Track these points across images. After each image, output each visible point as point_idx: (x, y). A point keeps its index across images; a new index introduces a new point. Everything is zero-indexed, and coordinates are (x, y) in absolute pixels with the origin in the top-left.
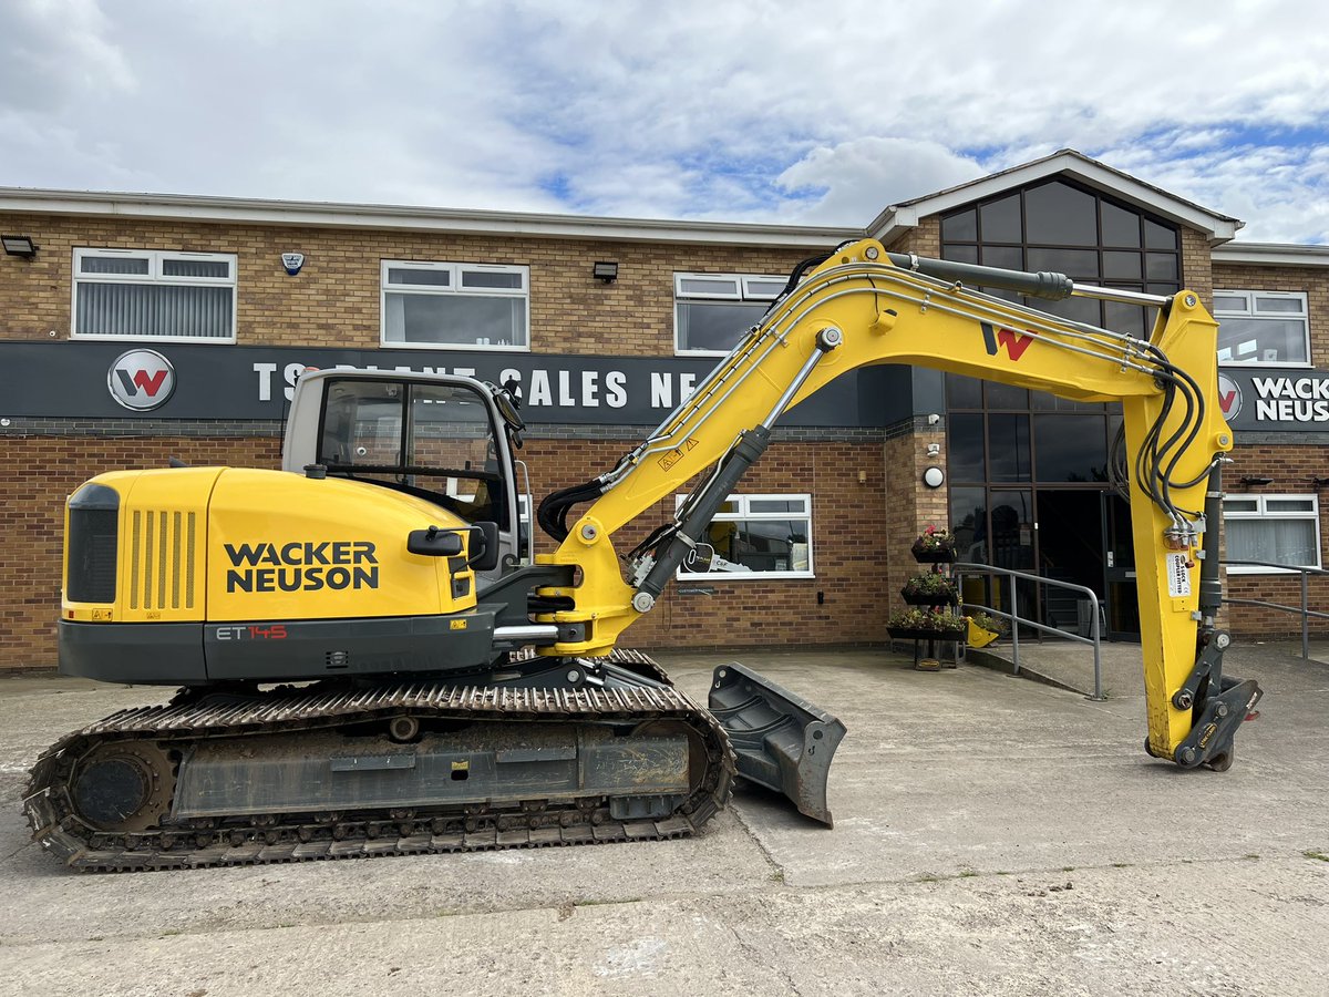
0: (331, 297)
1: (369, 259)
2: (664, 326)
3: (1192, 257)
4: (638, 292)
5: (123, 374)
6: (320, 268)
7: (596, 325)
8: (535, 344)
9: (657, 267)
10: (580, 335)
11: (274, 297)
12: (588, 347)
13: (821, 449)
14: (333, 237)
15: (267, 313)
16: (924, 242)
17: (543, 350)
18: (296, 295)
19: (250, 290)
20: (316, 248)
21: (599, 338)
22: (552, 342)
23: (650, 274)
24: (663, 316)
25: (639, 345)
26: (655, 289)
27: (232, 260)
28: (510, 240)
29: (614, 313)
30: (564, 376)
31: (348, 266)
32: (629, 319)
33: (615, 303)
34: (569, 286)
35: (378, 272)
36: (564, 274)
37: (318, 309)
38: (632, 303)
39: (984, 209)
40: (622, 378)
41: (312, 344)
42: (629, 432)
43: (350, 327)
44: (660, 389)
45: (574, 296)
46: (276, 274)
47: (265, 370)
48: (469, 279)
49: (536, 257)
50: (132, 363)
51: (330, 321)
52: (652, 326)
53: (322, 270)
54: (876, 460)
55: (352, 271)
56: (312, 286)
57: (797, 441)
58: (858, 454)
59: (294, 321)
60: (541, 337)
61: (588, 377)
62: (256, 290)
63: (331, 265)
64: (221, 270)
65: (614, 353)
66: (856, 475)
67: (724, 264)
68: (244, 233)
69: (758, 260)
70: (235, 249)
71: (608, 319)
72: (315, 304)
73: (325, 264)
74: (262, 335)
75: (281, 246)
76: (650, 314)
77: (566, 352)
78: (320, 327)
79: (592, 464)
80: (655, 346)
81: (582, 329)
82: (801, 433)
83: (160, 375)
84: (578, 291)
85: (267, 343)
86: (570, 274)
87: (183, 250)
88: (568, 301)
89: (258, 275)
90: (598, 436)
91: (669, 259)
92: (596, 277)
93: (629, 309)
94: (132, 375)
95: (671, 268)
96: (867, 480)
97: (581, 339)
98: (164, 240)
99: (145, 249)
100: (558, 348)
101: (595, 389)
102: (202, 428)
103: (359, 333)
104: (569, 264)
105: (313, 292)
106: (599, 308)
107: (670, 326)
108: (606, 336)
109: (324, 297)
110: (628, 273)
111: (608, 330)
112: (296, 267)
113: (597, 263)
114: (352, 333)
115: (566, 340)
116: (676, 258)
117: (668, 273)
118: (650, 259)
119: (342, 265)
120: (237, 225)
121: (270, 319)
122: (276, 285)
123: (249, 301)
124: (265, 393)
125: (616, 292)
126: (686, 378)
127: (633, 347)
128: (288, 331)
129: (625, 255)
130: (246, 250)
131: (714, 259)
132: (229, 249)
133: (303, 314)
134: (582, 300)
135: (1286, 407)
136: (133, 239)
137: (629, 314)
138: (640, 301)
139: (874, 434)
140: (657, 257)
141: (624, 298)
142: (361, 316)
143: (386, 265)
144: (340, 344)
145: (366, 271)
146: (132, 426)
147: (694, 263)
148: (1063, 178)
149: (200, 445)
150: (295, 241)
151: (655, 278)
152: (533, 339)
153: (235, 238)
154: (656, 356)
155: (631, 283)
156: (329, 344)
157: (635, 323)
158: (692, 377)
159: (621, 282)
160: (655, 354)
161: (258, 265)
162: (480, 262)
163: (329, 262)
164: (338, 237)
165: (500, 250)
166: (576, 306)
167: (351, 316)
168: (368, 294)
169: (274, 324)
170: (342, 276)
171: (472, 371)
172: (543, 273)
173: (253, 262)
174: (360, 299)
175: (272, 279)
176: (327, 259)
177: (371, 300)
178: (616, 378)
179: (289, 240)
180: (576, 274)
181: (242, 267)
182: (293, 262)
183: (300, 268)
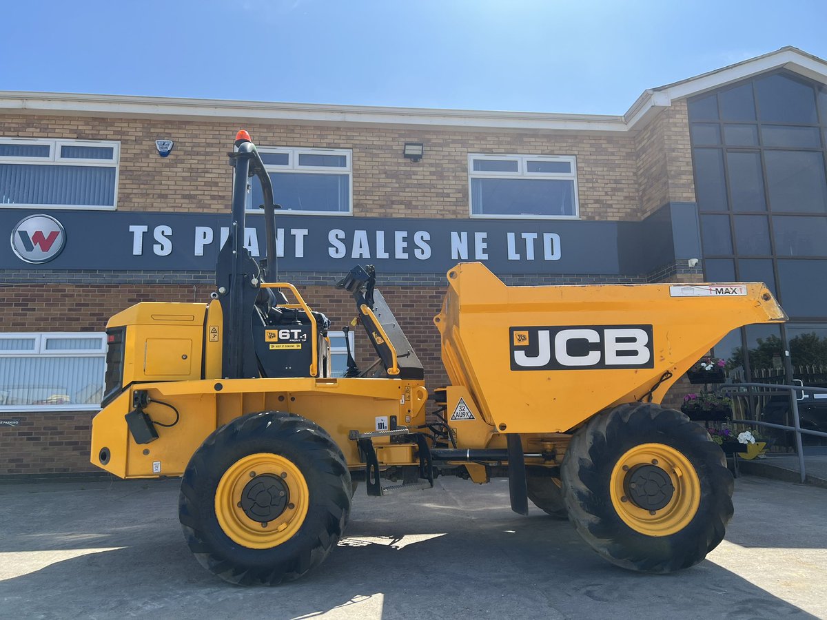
0: (194, 173)
1: (225, 144)
2: (460, 195)
4: (439, 169)
5: (24, 235)
6: (185, 152)
7: (406, 195)
8: (356, 210)
9: (454, 149)
10: (393, 203)
11: (148, 174)
12: (399, 212)
14: (197, 128)
15: (142, 186)
16: (675, 120)
17: (363, 214)
18: (166, 172)
19: (129, 168)
20: (183, 135)
21: (408, 205)
22: (371, 209)
23: (449, 155)
24: (460, 187)
25: (440, 210)
26: (453, 166)
27: (116, 146)
28: (337, 128)
29: (420, 185)
30: (380, 235)
31: (208, 150)
32: (433, 190)
33: (421, 177)
34: (384, 164)
36: (380, 156)
37: (183, 183)
38: (435, 177)
39: (723, 97)
40: (427, 236)
41: (177, 210)
42: (433, 279)
43: (209, 197)
44: (458, 244)
45: (388, 173)
46: (151, 156)
47: (138, 231)
48: (304, 159)
49: (357, 142)
50: (31, 226)
51: (192, 193)
52: (451, 195)
53: (187, 153)
55: (211, 154)
56: (179, 165)
59: (163, 192)
60: (362, 204)
61: (400, 235)
62: (133, 168)
63: (195, 149)
64: (107, 153)
65: (421, 217)
67: (508, 147)
68: (126, 125)
69: (535, 144)
70: (119, 137)
71: (416, 190)
72: (181, 179)
73: (190, 149)
74: (137, 204)
75: (155, 135)
76: (450, 186)
77: (382, 216)
78: (184, 197)
79: (404, 306)
80: (453, 211)
81: (394, 198)
83: (53, 235)
84: (391, 168)
85: (142, 210)
86: (385, 155)
87: (77, 138)
88: (384, 176)
89: (136, 157)
90: (408, 283)
91: (464, 143)
92: (407, 156)
93: (432, 182)
94: (31, 235)
95: (465, 150)
97: (394, 206)
98: (62, 131)
99: (48, 137)
100: (375, 214)
101: (405, 244)
102: (86, 278)
103: (215, 202)
104: (384, 147)
105: (180, 170)
106: (408, 181)
107: (466, 195)
108: (414, 203)
109: (188, 174)
110: (432, 154)
111: (416, 199)
112: (167, 150)
113: (406, 144)
114: (210, 202)
115: (381, 206)
116: (470, 142)
117: (463, 154)
118: (449, 143)
119: (203, 149)
120: (122, 118)
121: (144, 191)
122: (150, 165)
123: (129, 177)
124: (137, 249)
125: (421, 169)
126: (479, 236)
127: (435, 212)
128: (159, 200)
130: (127, 138)
131: (500, 143)
132: (114, 137)
133: (171, 187)
134: (394, 175)
136: (38, 130)
137: (433, 186)
138: (441, 176)
139: (638, 281)
140: (454, 142)
141: (428, 173)
142: (217, 189)
144: (200, 210)
145: (223, 154)
146: (28, 275)
147: (484, 146)
149: (84, 291)
150: (167, 131)
151: (453, 158)
152: (355, 206)
153: (120, 129)
154: (455, 219)
155: (433, 161)
156: (191, 210)
157: (437, 193)
158: (485, 235)
159: (425, 161)
160: (454, 217)
161: (136, 149)
162: (313, 147)
163: (192, 147)
164: (201, 127)
165: (329, 137)
166: (390, 180)
167: (209, 188)
168: (224, 171)
169: (148, 195)
170: (203, 158)
171: (305, 232)
172: (364, 155)
173: (133, 147)
174: (217, 175)
175: (148, 160)
176: (191, 144)
177: (226, 176)
178: (422, 237)
179: (162, 130)
180: (390, 156)
181: (124, 150)
182: (165, 146)
183: (169, 151)
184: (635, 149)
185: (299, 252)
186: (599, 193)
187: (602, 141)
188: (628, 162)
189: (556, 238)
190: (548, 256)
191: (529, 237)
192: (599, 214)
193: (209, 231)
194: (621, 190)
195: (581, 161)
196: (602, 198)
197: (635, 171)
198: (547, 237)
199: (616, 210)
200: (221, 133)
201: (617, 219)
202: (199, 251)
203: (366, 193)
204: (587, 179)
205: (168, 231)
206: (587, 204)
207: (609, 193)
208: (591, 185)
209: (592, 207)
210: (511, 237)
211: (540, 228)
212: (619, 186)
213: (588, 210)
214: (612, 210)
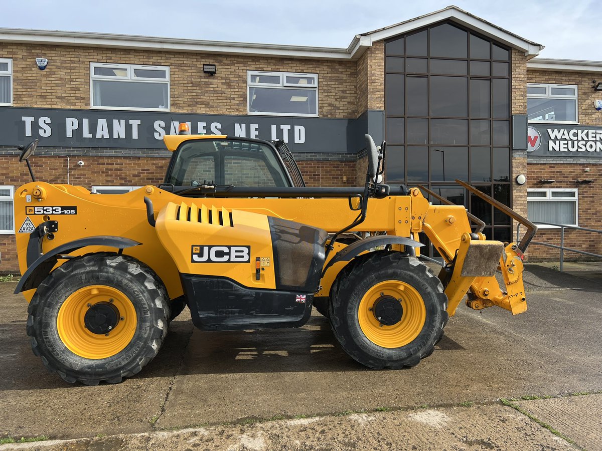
0: (63, 82)
1: (83, 62)
2: (242, 99)
3: (517, 65)
4: (228, 81)
7: (205, 98)
8: (173, 108)
9: (238, 68)
10: (197, 103)
11: (33, 81)
12: (201, 110)
13: (324, 165)
14: (63, 50)
15: (29, 90)
16: (376, 55)
17: (177, 111)
18: (44, 80)
19: (19, 78)
20: (54, 55)
21: (207, 105)
22: (182, 107)
23: (235, 72)
24: (241, 93)
25: (228, 109)
26: (237, 79)
27: (9, 62)
28: (159, 52)
29: (215, 92)
30: (188, 125)
31: (72, 65)
32: (223, 95)
33: (216, 86)
34: (191, 77)
35: (89, 69)
36: (188, 71)
37: (56, 88)
38: (225, 87)
39: (408, 38)
40: (219, 126)
41: (54, 107)
43: (74, 98)
45: (194, 83)
46: (33, 69)
47: (28, 120)
49: (173, 62)
51: (63, 95)
52: (236, 99)
53: (58, 67)
54: (352, 170)
55: (74, 68)
56: (53, 76)
57: (311, 160)
58: (343, 167)
59: (43, 94)
60: (176, 104)
61: (201, 125)
62: (22, 78)
63: (63, 65)
64: (4, 66)
65: (216, 113)
66: (342, 178)
67: (274, 67)
68: (15, 47)
69: (292, 65)
70: (11, 56)
71: (212, 95)
72: (55, 85)
73: (59, 64)
74: (26, 103)
75: (35, 54)
76: (235, 92)
77: (190, 112)
78: (58, 97)
80: (237, 109)
81: (198, 100)
82: (314, 156)
84: (196, 80)
85: (29, 106)
86: (191, 71)
88: (191, 85)
89: (23, 70)
91: (244, 64)
92: (205, 72)
93: (223, 90)
95: (245, 68)
96: (347, 181)
97: (198, 105)
100: (185, 110)
101: (205, 131)
103: (78, 101)
104: (191, 65)
106: (207, 89)
107: (245, 99)
108: (211, 104)
109: (59, 82)
110: (222, 71)
111: (212, 101)
112: (43, 66)
113: (204, 65)
114: (75, 101)
115: (189, 105)
116: (249, 63)
117: (244, 71)
118: (235, 63)
119: (68, 65)
120: (12, 43)
121: (30, 93)
122: (34, 75)
123: (19, 84)
124: (28, 132)
125: (216, 80)
126: (253, 127)
127: (225, 110)
128: (41, 100)
129: (221, 61)
130: (17, 56)
131: (269, 64)
132: (7, 56)
133: (48, 91)
134: (197, 85)
135: (564, 144)
137: (223, 93)
138: (229, 86)
139: (352, 157)
140: (238, 62)
141: (221, 84)
142: (79, 92)
143: (93, 65)
144: (68, 107)
145: (82, 68)
147: (258, 66)
148: (450, 21)
150: (43, 52)
151: (237, 74)
152: (172, 105)
153: (11, 50)
154: (238, 115)
155: (224, 76)
156: (63, 107)
157: (226, 97)
158: (257, 126)
159: (218, 75)
160: (237, 113)
161: (23, 64)
162: (143, 64)
163: (62, 63)
164: (66, 50)
165: (154, 58)
166: (195, 88)
167: (74, 92)
168: (83, 80)
169: (33, 96)
170: (69, 71)
171: (139, 122)
172: (177, 70)
173: (21, 63)
174: (79, 83)
175: (31, 72)
176: (61, 61)
177: (85, 84)
178: (216, 126)
179: (40, 51)
180: (195, 71)
181: (15, 65)
182: (42, 63)
183: (45, 66)
184: (357, 69)
185: (135, 135)
186: (332, 100)
187: (335, 64)
188: (352, 79)
189: (303, 129)
190: (297, 141)
191: (286, 128)
192: (331, 114)
193: (76, 121)
194: (345, 97)
195: (321, 77)
196: (333, 103)
197: (355, 84)
198: (297, 128)
199: (342, 111)
200: (80, 53)
201: (342, 117)
202: (69, 134)
203: (179, 96)
204: (324, 90)
205: (48, 121)
206: (323, 107)
207: (338, 100)
208: (326, 94)
209: (326, 109)
210: (274, 127)
211: (293, 121)
212: (345, 95)
213: (324, 111)
214: (339, 111)
